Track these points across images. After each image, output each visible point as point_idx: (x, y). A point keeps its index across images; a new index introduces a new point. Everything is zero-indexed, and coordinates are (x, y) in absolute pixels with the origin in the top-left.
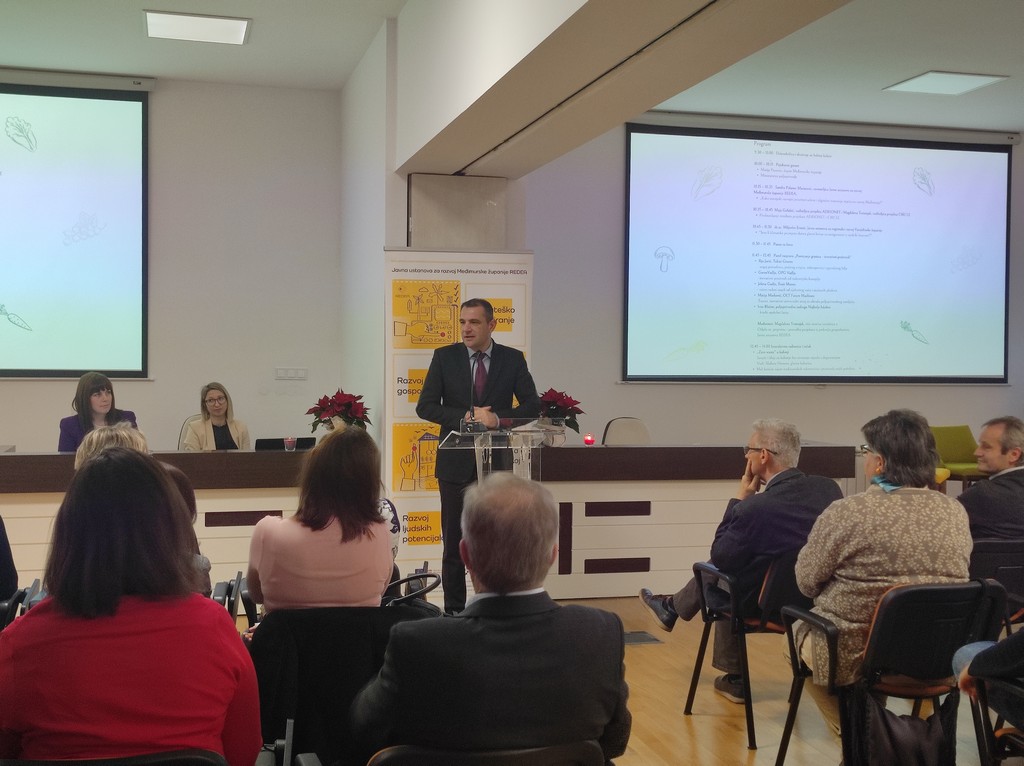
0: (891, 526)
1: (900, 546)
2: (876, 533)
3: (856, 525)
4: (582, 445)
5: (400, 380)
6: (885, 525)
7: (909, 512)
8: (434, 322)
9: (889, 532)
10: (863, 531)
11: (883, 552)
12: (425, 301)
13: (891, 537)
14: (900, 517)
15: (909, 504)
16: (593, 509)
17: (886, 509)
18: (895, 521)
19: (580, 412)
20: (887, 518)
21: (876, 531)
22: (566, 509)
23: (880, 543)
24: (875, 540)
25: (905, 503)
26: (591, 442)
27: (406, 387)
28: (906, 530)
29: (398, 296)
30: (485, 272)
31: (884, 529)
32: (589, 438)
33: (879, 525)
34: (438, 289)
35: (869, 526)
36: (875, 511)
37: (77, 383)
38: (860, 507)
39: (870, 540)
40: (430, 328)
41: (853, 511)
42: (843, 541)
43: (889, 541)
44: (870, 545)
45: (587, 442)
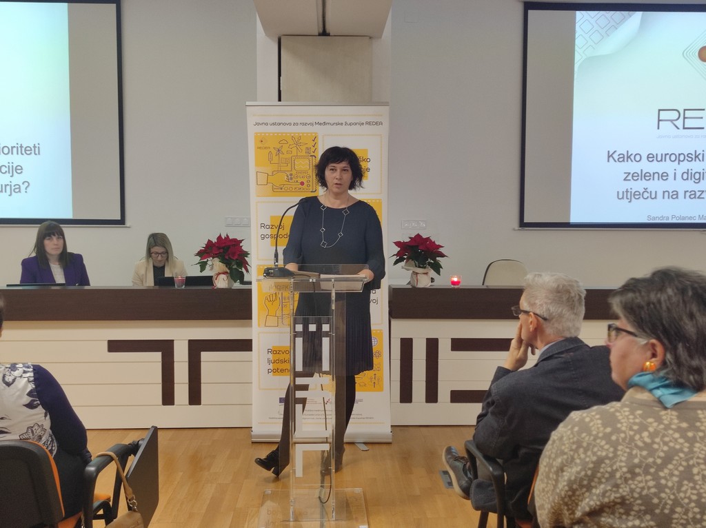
0: (660, 468)
1: (676, 503)
2: (633, 479)
3: (600, 461)
4: (448, 285)
5: (263, 226)
6: (648, 466)
7: (692, 441)
8: (294, 172)
9: (656, 478)
10: (612, 474)
11: (646, 512)
12: (285, 152)
13: (661, 488)
14: (677, 452)
15: (693, 427)
16: (459, 345)
17: (652, 436)
18: (668, 459)
19: (442, 255)
20: (652, 452)
21: (634, 475)
22: (432, 345)
23: (641, 497)
24: (632, 491)
25: (684, 425)
26: (457, 283)
27: (268, 232)
28: (687, 475)
29: (260, 148)
30: (342, 124)
31: (647, 472)
32: (455, 279)
33: (639, 466)
34: (297, 141)
35: (621, 465)
36: (632, 439)
37: (37, 229)
38: (608, 430)
39: (624, 491)
40: (290, 177)
41: (596, 438)
42: (582, 486)
43: (655, 494)
44: (623, 498)
45: (454, 283)
